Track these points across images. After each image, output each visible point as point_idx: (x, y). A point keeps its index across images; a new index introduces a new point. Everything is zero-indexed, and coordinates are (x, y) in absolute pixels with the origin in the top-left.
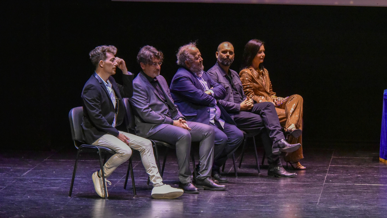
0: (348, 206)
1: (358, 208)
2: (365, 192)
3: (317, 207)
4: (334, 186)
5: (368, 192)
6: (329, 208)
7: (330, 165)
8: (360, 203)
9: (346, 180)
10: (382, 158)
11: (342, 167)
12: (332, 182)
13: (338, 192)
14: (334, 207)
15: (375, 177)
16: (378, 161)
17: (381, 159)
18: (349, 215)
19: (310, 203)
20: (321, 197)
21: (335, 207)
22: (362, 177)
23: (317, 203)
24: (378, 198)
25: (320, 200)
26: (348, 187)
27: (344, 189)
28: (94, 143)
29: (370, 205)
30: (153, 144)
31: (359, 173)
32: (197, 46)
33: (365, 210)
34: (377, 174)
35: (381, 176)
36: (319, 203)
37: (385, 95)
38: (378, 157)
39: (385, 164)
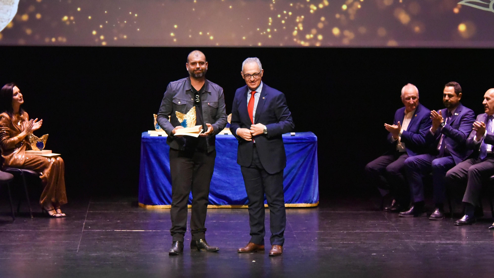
0: (109, 253)
1: (120, 254)
2: (125, 239)
3: (77, 255)
4: (94, 233)
5: (129, 238)
6: (90, 256)
7: (87, 212)
8: (121, 250)
9: (105, 226)
10: (141, 202)
11: (100, 213)
12: (91, 229)
13: (98, 239)
14: (94, 254)
15: (134, 222)
16: (137, 206)
17: (140, 204)
18: (111, 263)
19: (69, 251)
20: (80, 245)
21: (96, 255)
22: (122, 223)
23: (76, 250)
24: (139, 245)
25: (79, 248)
26: (107, 234)
27: (103, 235)
29: (132, 251)
31: (118, 220)
33: (127, 257)
34: (137, 220)
35: (142, 221)
36: (79, 250)
37: (143, 138)
38: (138, 202)
39: (145, 209)
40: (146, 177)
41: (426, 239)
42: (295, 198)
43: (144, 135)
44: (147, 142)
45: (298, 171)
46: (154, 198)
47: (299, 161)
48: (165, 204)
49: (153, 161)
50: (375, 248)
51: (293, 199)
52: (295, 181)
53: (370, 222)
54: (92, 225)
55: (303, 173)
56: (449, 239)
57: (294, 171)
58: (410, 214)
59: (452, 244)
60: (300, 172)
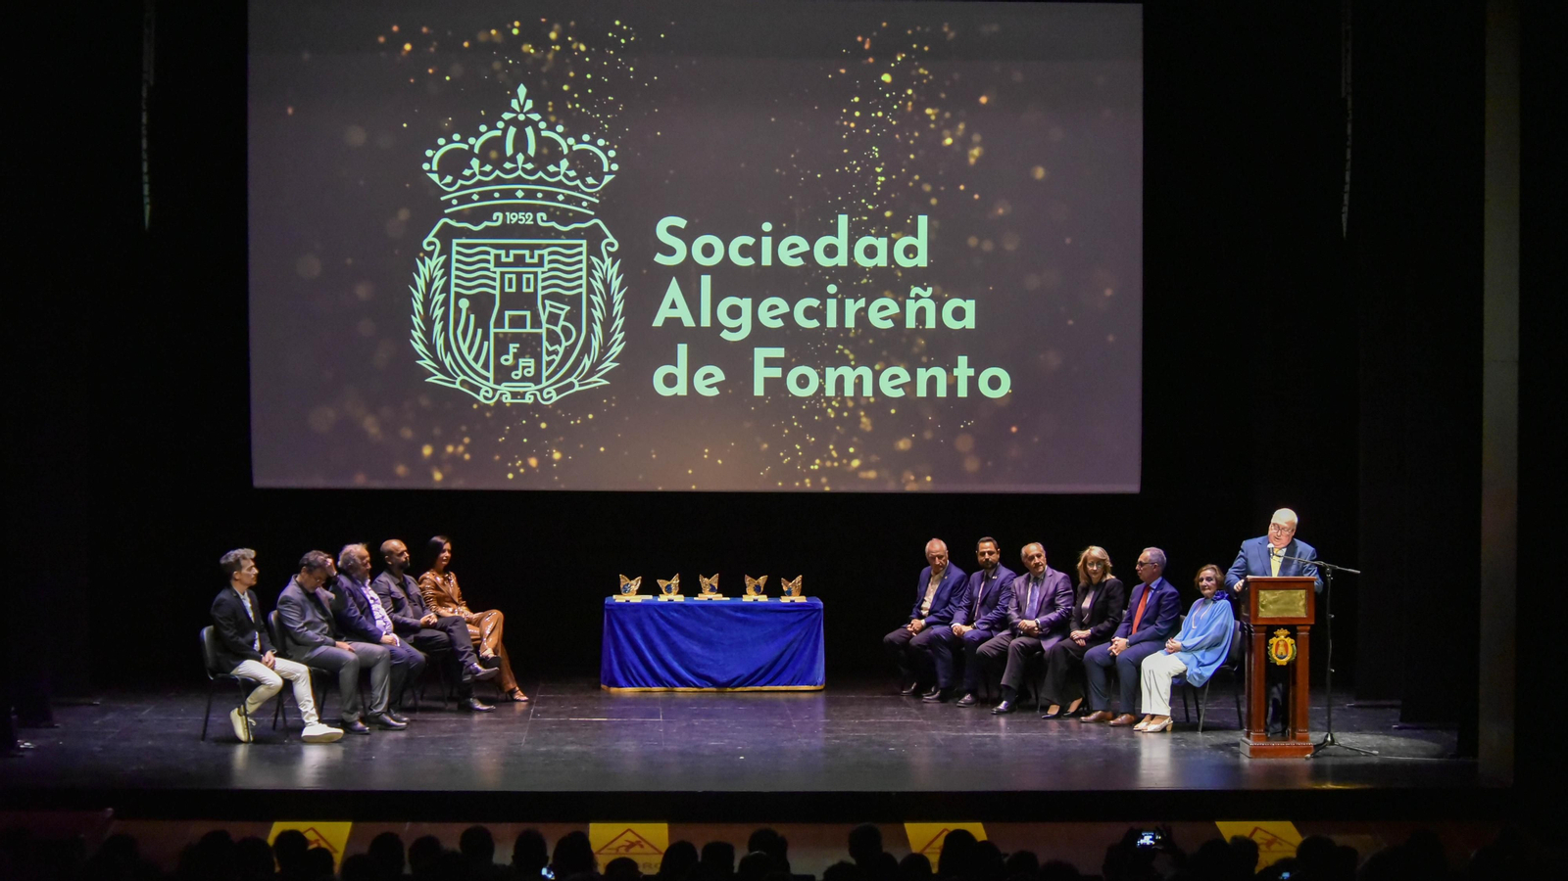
0: (562, 748)
1: (575, 749)
2: (582, 729)
3: (522, 749)
4: (544, 722)
5: (586, 729)
6: (538, 751)
7: (537, 695)
8: (576, 743)
9: (558, 714)
10: (605, 684)
11: (553, 697)
12: (540, 717)
13: (549, 730)
14: (543, 749)
15: (596, 709)
16: (599, 688)
17: (603, 686)
18: (564, 759)
19: (512, 744)
20: (526, 737)
21: (546, 749)
22: (579, 710)
23: (521, 743)
24: (600, 737)
25: (526, 740)
26: (560, 723)
27: (556, 725)
28: (234, 672)
29: (590, 745)
30: (310, 672)
31: (575, 705)
32: (368, 549)
33: (584, 753)
34: (599, 706)
35: (605, 708)
36: (525, 744)
37: (607, 605)
38: (600, 683)
39: (609, 693)
40: (610, 652)
41: (958, 731)
42: (796, 679)
43: (607, 600)
44: (611, 610)
45: (799, 645)
46: (621, 679)
47: (800, 633)
48: (634, 686)
49: (619, 633)
50: (893, 741)
51: (793, 680)
52: (795, 657)
53: (888, 709)
54: (544, 712)
55: (805, 649)
56: (986, 731)
57: (795, 645)
58: (937, 698)
59: (990, 736)
60: (802, 647)
